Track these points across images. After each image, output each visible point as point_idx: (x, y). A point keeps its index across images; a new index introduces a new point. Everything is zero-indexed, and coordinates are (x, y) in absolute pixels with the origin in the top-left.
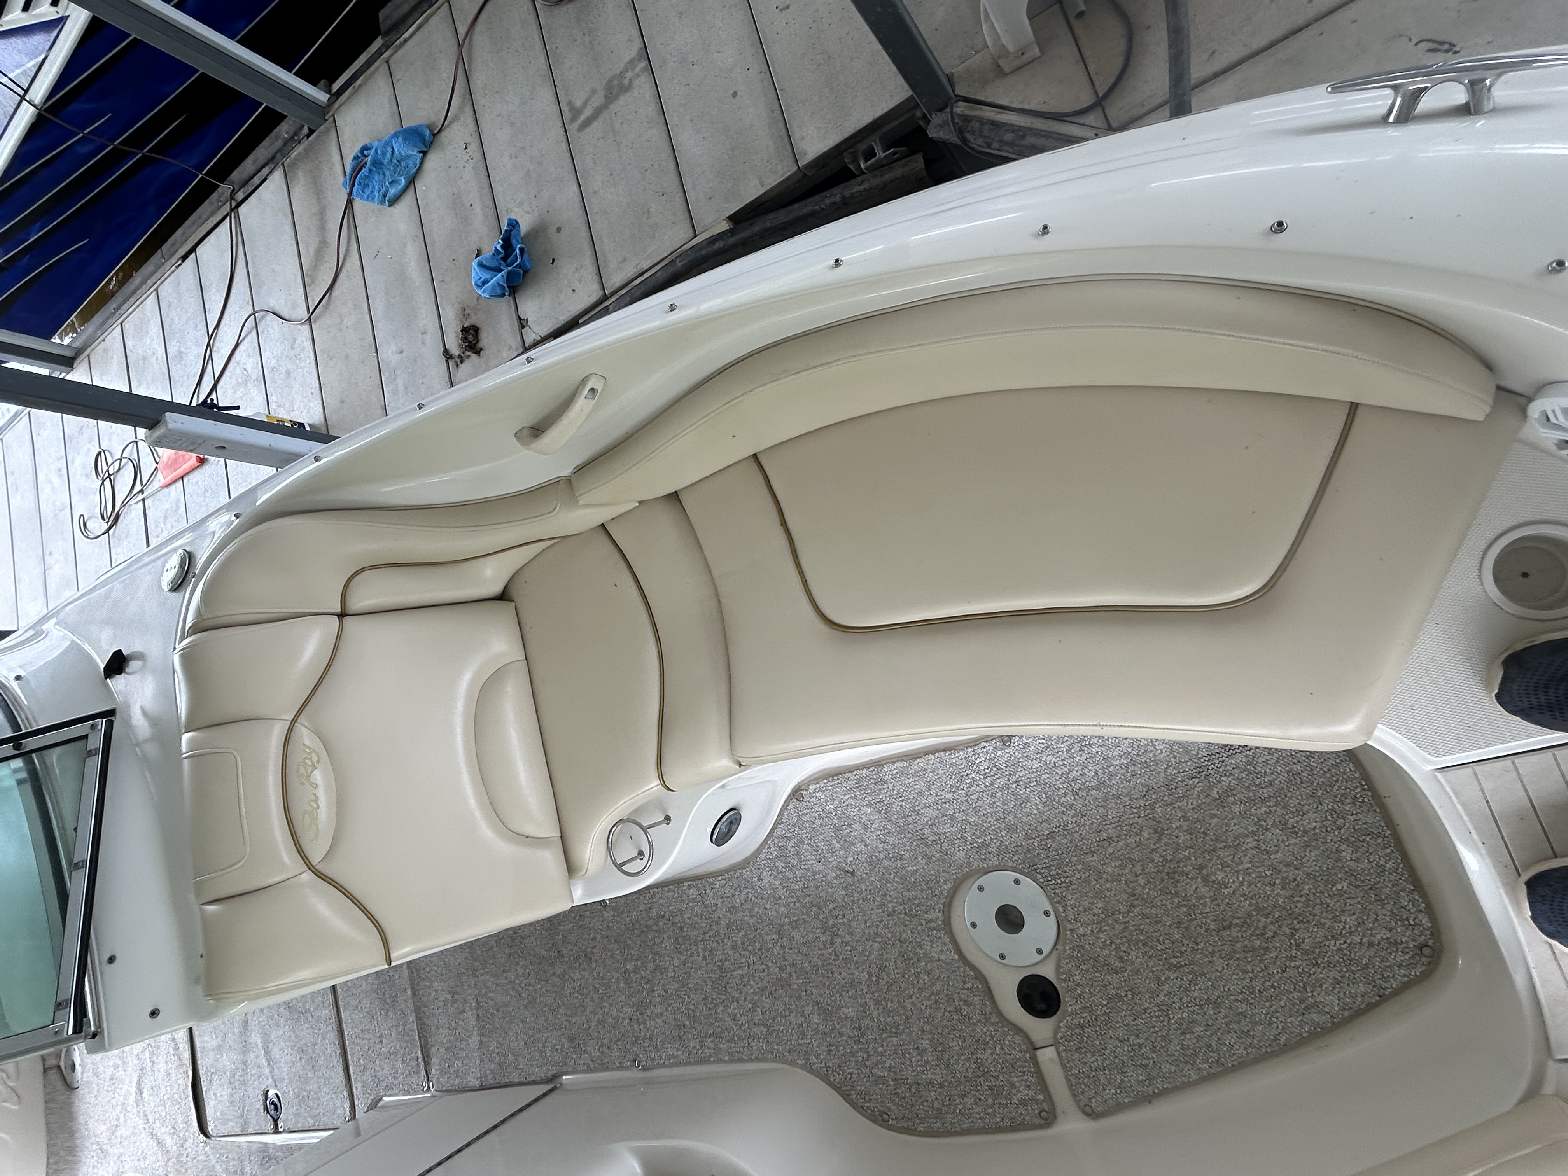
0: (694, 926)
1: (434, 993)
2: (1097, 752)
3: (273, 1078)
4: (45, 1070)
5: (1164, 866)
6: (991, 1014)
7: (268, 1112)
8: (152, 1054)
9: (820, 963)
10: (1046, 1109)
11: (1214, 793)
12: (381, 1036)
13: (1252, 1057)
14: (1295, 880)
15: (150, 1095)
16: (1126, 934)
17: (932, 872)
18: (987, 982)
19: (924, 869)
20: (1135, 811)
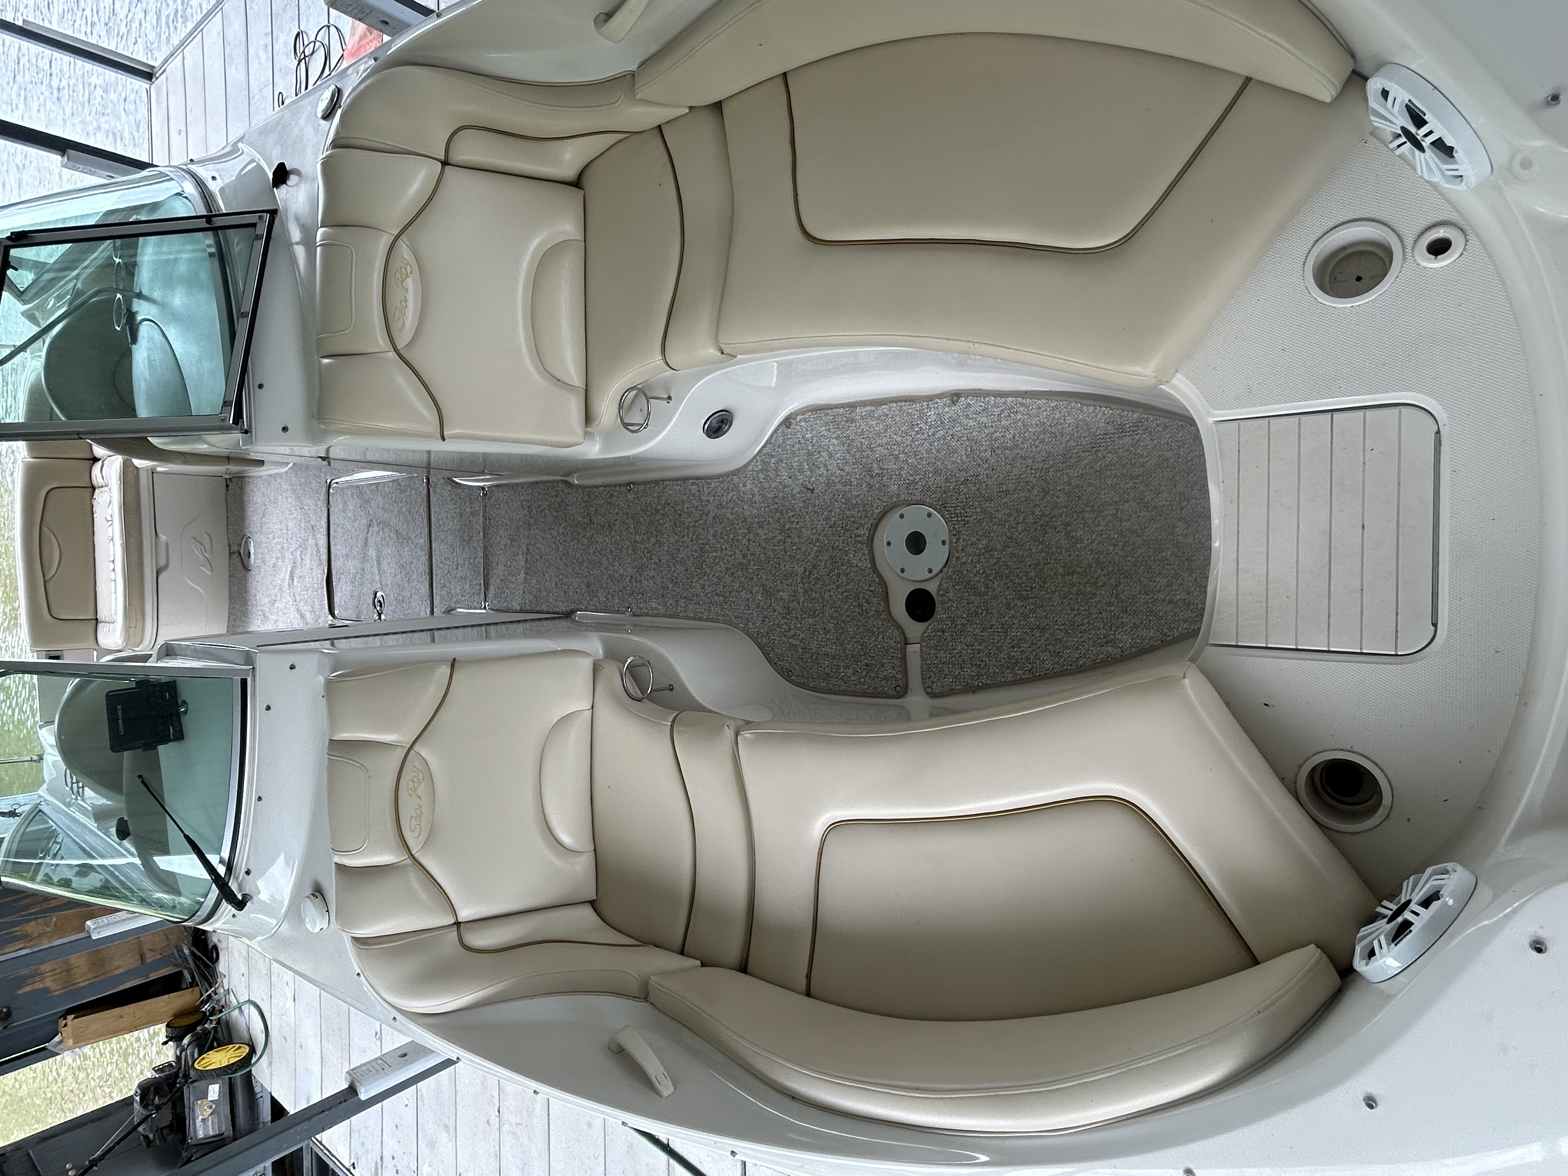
0: (689, 514)
1: (499, 538)
2: (1020, 419)
3: (381, 583)
4: (230, 554)
5: (1040, 519)
6: (883, 612)
7: (375, 608)
8: (301, 552)
9: (772, 556)
10: (901, 685)
11: (1097, 467)
12: (458, 564)
13: (1056, 671)
14: (1134, 544)
15: (298, 582)
16: (996, 567)
17: (870, 498)
18: (887, 589)
19: (865, 495)
20: (1033, 472)
